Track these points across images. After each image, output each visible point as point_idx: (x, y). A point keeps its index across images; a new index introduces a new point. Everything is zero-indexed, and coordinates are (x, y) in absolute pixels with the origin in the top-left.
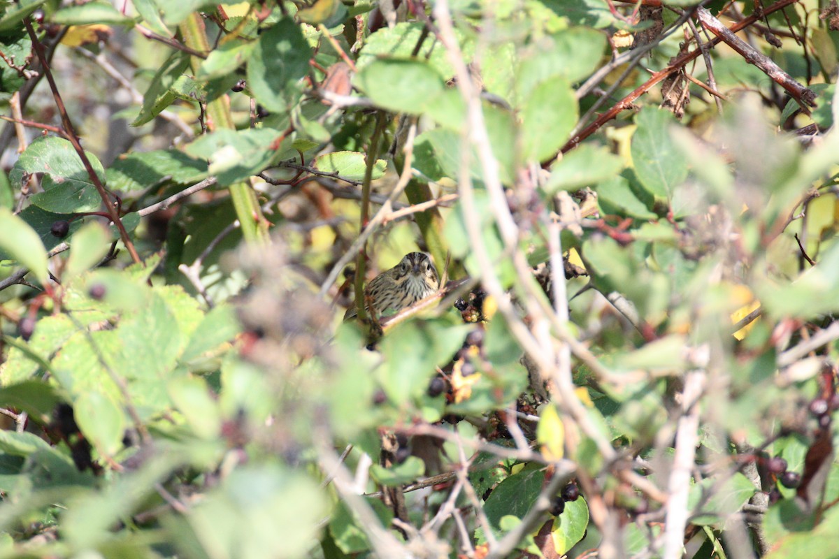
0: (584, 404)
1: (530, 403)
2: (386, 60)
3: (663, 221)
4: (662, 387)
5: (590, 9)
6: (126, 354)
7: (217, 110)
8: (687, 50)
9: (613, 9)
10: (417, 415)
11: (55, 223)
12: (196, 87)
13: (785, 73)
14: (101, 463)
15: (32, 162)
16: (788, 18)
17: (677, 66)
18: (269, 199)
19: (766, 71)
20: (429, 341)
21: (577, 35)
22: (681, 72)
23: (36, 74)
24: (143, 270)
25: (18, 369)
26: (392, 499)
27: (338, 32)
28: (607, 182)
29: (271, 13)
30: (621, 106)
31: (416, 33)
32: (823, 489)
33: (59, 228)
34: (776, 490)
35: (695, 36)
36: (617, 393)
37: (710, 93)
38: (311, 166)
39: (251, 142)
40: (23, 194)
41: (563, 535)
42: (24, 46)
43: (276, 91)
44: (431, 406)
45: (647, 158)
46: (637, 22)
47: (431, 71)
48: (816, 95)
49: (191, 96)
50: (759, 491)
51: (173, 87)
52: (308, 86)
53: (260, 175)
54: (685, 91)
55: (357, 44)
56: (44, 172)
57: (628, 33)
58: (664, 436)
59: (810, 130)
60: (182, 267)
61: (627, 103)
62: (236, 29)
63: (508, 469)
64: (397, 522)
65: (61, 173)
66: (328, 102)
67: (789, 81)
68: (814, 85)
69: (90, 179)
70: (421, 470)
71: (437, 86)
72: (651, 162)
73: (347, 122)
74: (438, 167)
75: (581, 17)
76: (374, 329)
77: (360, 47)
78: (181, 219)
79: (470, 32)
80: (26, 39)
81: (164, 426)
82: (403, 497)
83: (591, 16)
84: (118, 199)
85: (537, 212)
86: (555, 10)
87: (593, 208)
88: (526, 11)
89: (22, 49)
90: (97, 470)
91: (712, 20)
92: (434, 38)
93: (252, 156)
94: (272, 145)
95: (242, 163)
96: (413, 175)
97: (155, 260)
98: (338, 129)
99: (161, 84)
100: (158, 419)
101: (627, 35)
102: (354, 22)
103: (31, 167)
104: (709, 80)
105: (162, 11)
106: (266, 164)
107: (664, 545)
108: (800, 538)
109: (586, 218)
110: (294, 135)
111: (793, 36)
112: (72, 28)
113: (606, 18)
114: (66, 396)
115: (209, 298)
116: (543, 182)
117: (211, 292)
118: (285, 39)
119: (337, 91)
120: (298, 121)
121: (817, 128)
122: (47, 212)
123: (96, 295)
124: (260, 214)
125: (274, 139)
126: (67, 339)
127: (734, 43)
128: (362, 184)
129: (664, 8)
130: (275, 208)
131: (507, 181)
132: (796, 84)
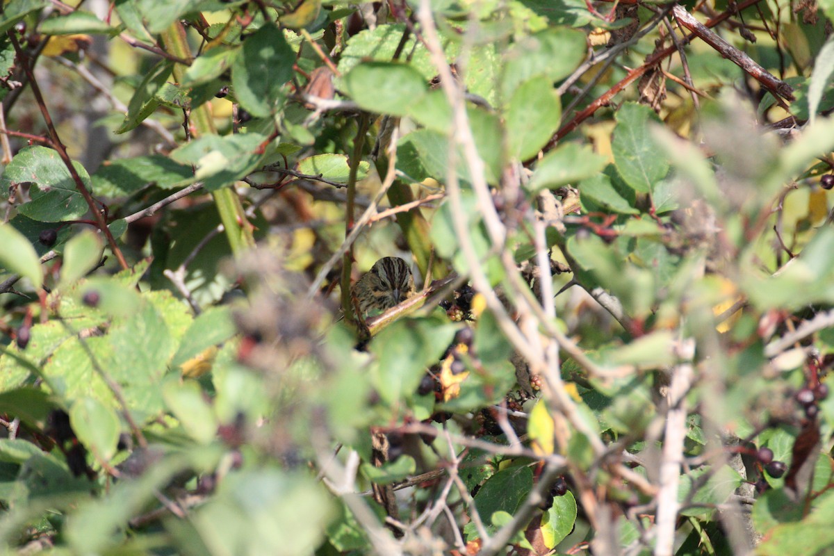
0: (573, 399)
1: (515, 399)
2: (368, 63)
3: (645, 215)
4: (650, 380)
5: (569, 8)
6: (118, 360)
7: (199, 116)
8: (662, 47)
9: (590, 8)
10: (409, 414)
11: (43, 231)
12: (179, 94)
13: (761, 67)
14: (95, 467)
15: (19, 172)
16: (762, 12)
17: (653, 63)
18: (252, 203)
19: (742, 66)
20: (419, 341)
21: (558, 35)
22: (657, 69)
23: (20, 84)
24: (132, 275)
25: (10, 376)
26: (382, 498)
27: (318, 36)
28: (589, 179)
29: (252, 19)
30: (599, 104)
31: (397, 36)
32: (811, 479)
33: (47, 236)
34: (763, 480)
35: (670, 32)
36: (605, 388)
37: (687, 89)
38: (295, 170)
39: (236, 147)
40: (10, 203)
41: (552, 529)
42: (7, 56)
43: (260, 96)
44: (421, 404)
45: (628, 154)
46: (613, 20)
47: (414, 72)
48: (792, 88)
49: (175, 102)
50: (745, 482)
51: (157, 95)
52: (291, 90)
53: (245, 180)
54: (661, 88)
55: (337, 48)
56: (32, 182)
57: (604, 30)
58: (654, 430)
59: (786, 123)
60: (167, 273)
61: (604, 101)
62: (219, 36)
63: (495, 465)
64: (389, 520)
65: (48, 182)
66: (311, 106)
67: (765, 74)
68: (789, 79)
69: (77, 187)
70: (413, 469)
71: (420, 88)
72: (633, 158)
73: (327, 125)
74: (420, 167)
75: (559, 17)
76: (361, 329)
77: (340, 51)
78: (165, 224)
79: (452, 34)
80: (9, 50)
81: (157, 429)
82: (394, 495)
83: (570, 14)
84: (104, 206)
85: (523, 210)
86: (535, 10)
87: (574, 205)
88: (507, 11)
89: (5, 60)
90: (92, 475)
91: (688, 17)
92: (415, 40)
93: (237, 161)
94: (258, 150)
95: (228, 168)
96: (397, 175)
97: (142, 267)
98: (319, 132)
99: (145, 91)
100: (151, 423)
101: (603, 33)
102: (333, 26)
103: (18, 177)
104: (685, 76)
105: (145, 20)
106: (251, 169)
107: (655, 537)
108: (790, 528)
109: (567, 215)
110: (278, 139)
111: (767, 30)
112: (53, 38)
113: (585, 17)
114: (60, 402)
115: (194, 303)
116: (526, 180)
117: (195, 296)
118: (269, 45)
119: (320, 95)
120: (283, 125)
121: (794, 120)
122: (35, 221)
123: (90, 301)
124: (244, 218)
125: (259, 144)
126: (59, 346)
127: (709, 39)
128: (346, 187)
129: (639, 6)
130: (257, 212)
131: (493, 181)
132: (772, 78)
